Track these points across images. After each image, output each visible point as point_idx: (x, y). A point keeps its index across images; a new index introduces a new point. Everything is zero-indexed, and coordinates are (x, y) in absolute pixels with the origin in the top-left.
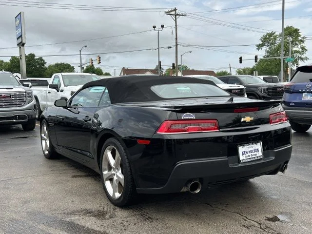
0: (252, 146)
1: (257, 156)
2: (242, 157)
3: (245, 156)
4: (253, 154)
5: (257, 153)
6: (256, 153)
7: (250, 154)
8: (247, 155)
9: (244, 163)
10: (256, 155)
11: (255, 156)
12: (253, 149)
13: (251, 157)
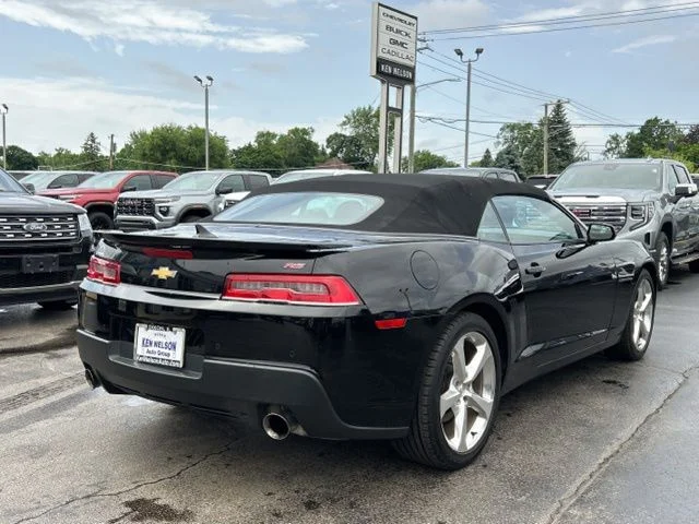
0: (164, 332)
1: (170, 358)
2: (140, 350)
3: (146, 349)
4: (162, 350)
5: (171, 352)
6: (167, 351)
7: (156, 349)
8: (150, 349)
9: (142, 362)
10: (169, 355)
11: (166, 358)
12: (163, 340)
13: (156, 356)
